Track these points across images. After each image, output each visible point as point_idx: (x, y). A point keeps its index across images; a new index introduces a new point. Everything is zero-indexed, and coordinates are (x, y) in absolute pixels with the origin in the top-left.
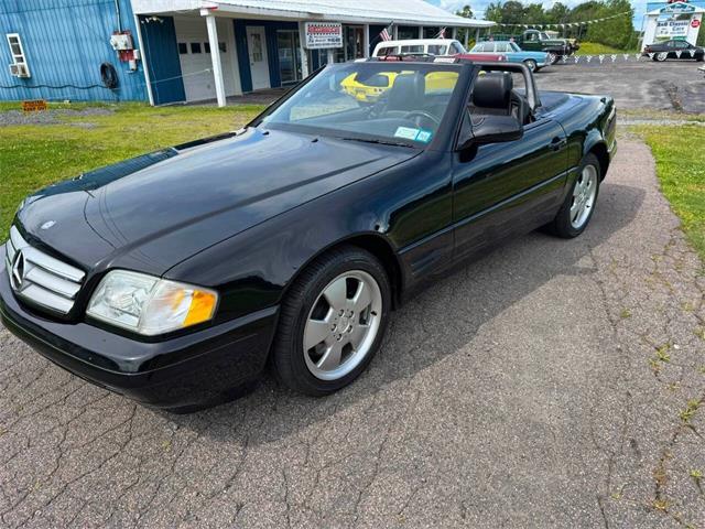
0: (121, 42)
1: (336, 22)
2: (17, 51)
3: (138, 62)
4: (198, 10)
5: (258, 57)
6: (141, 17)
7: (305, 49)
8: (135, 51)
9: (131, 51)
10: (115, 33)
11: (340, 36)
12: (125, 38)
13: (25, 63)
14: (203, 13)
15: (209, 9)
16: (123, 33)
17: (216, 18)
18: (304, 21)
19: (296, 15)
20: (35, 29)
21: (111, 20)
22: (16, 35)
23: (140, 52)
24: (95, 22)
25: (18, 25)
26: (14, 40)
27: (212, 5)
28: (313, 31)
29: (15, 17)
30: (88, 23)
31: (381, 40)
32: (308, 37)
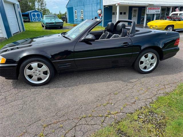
0: (99, 12)
1: (159, 6)
2: (82, 14)
3: (102, 17)
4: (115, 4)
5: (135, 16)
6: (104, 6)
7: (146, 14)
8: (102, 14)
9: (101, 14)
10: (99, 10)
11: (160, 10)
12: (100, 11)
13: (83, 16)
14: (116, 5)
15: (118, 4)
16: (100, 10)
17: (119, 6)
18: (147, 6)
19: (145, 5)
20: (86, 9)
21: (99, 7)
22: (82, 10)
23: (103, 15)
24: (96, 7)
25: (83, 8)
26: (82, 11)
27: (118, 3)
28: (150, 9)
29: (83, 6)
30: (95, 7)
31: (175, 11)
32: (148, 11)
